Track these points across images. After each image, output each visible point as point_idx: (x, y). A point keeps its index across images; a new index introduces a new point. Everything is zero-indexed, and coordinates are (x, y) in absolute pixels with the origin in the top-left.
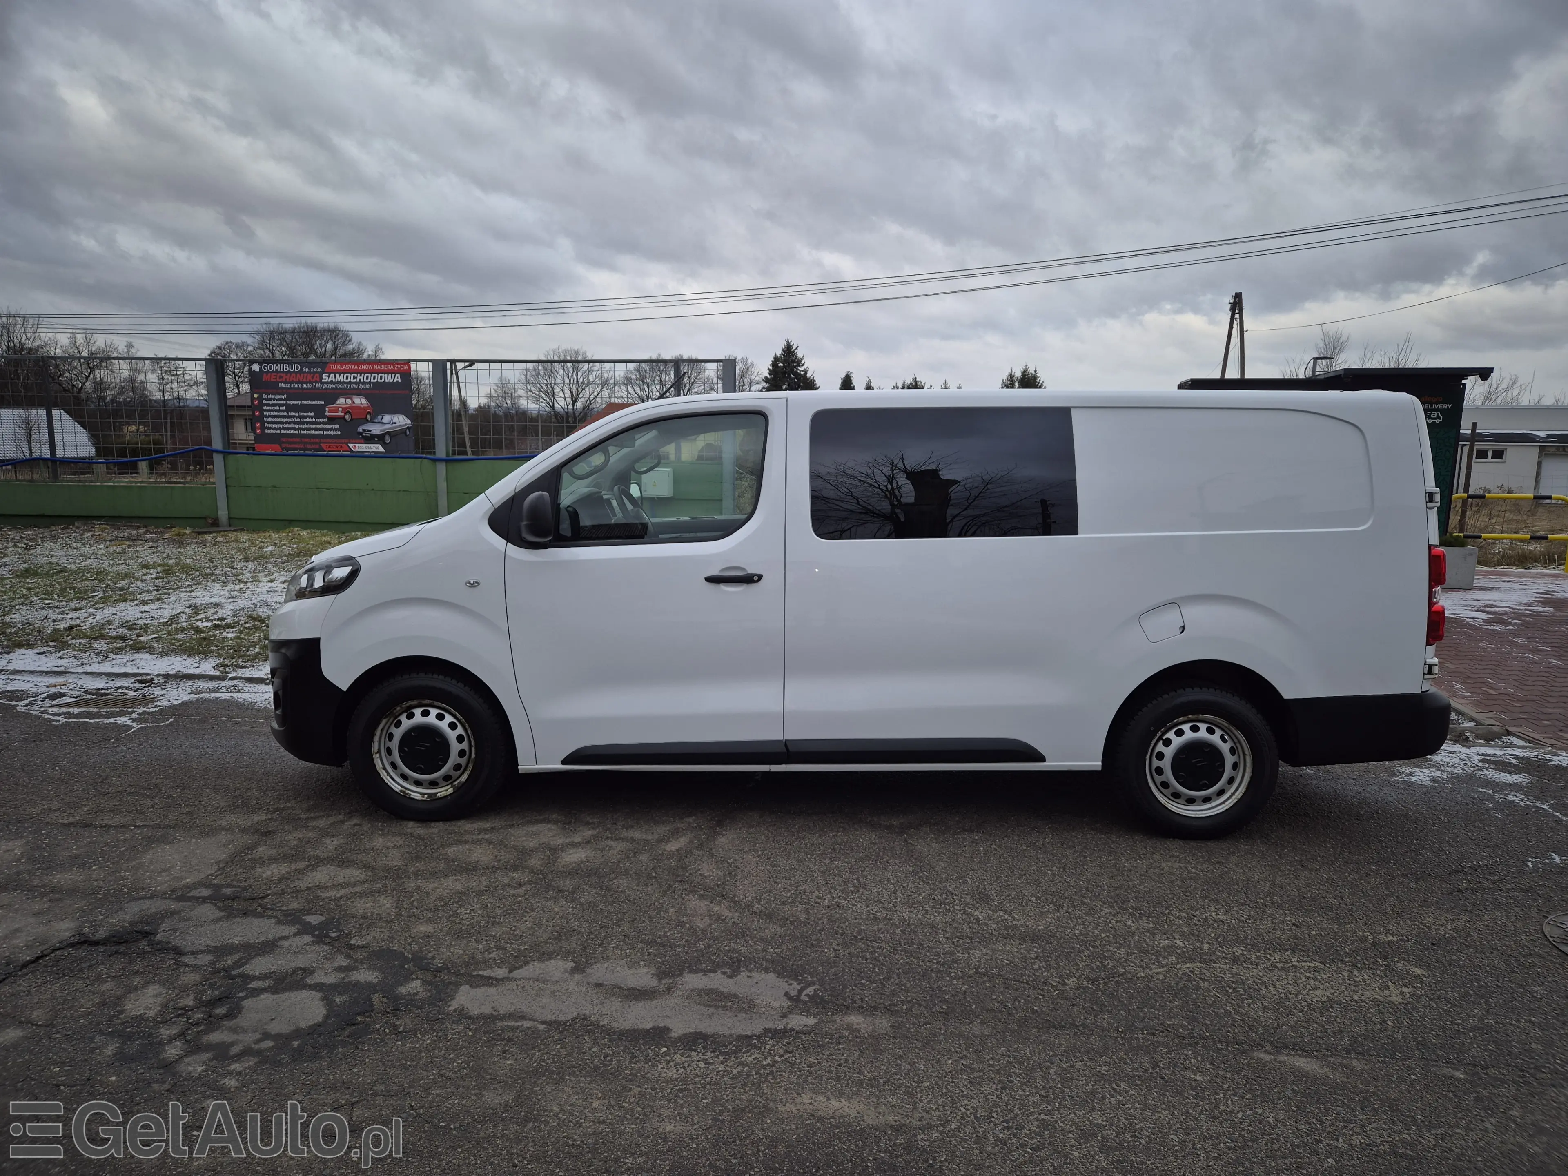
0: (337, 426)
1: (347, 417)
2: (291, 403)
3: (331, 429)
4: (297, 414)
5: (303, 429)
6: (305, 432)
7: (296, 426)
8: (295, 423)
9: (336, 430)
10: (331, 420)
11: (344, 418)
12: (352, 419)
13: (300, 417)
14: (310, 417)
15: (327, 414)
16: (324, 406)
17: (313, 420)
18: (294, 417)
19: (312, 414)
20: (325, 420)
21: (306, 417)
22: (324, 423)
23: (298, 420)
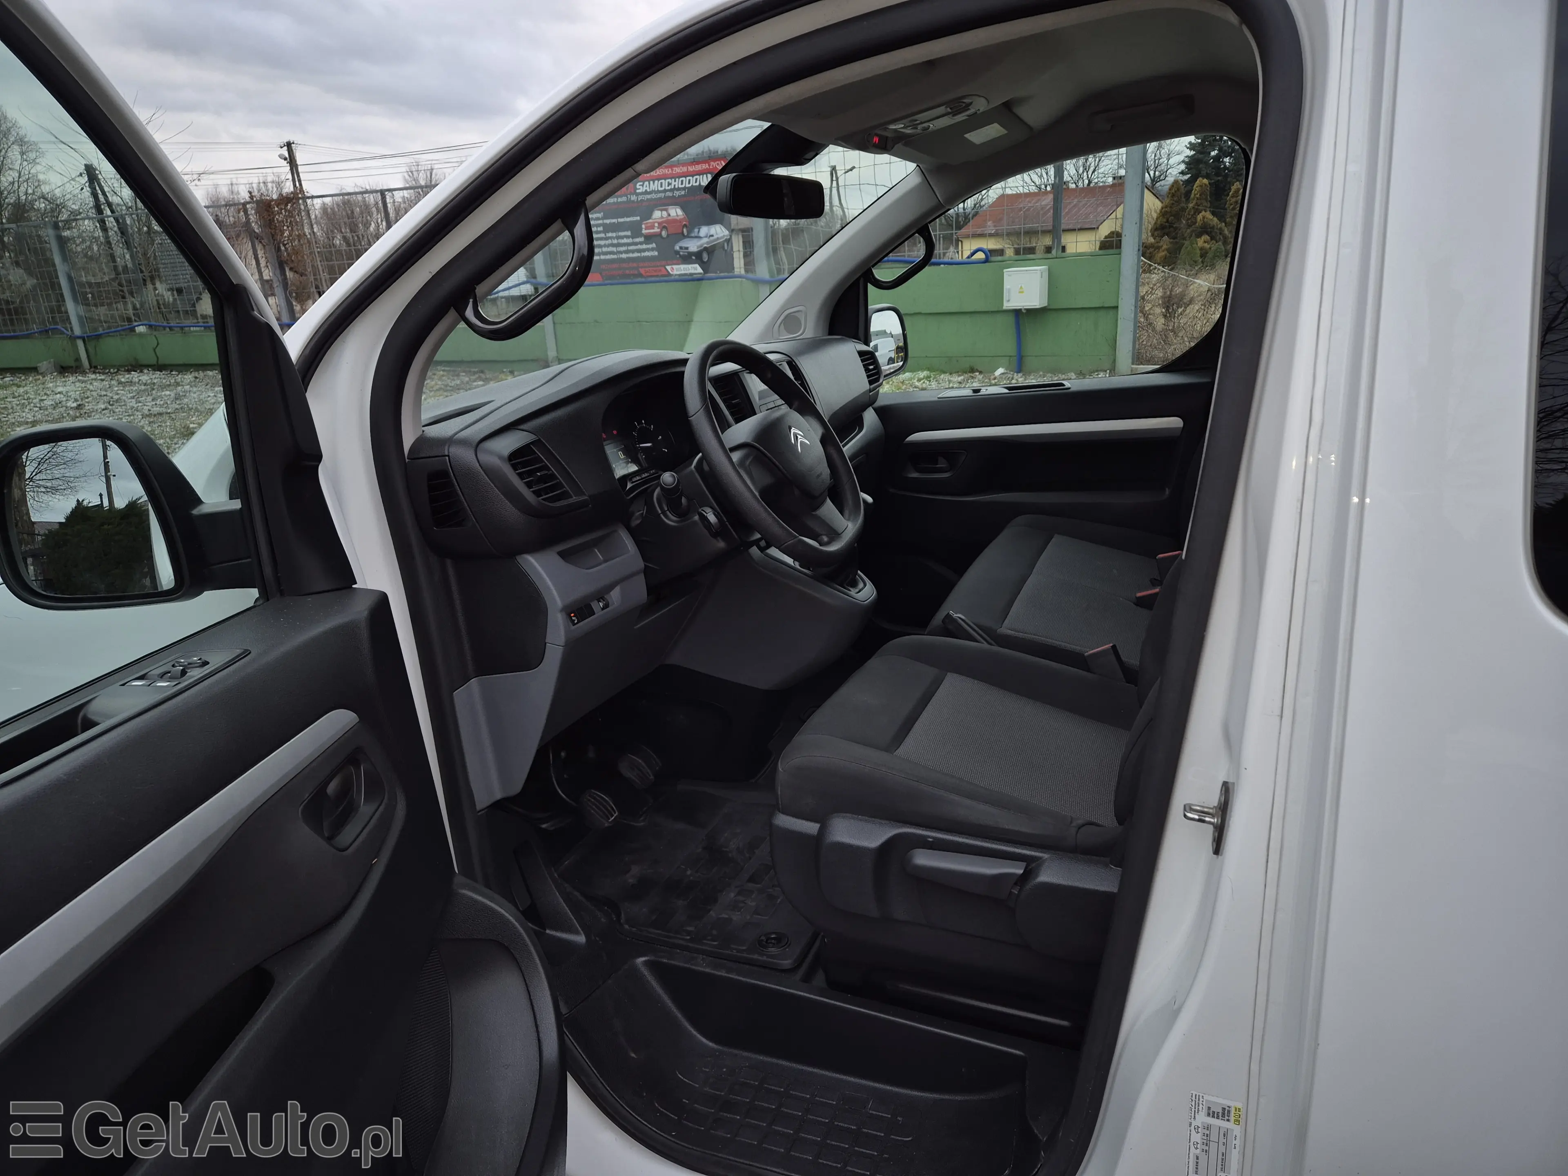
0: (654, 245)
1: (664, 234)
2: (608, 221)
3: (648, 250)
4: (614, 235)
5: (621, 253)
6: (624, 256)
7: (614, 249)
8: (613, 245)
9: (652, 249)
10: (649, 238)
11: (660, 235)
12: (668, 235)
13: (618, 238)
14: (627, 237)
15: (644, 231)
16: (639, 223)
17: (630, 240)
18: (611, 238)
19: (629, 233)
20: (642, 239)
21: (622, 237)
22: (641, 243)
23: (615, 241)
